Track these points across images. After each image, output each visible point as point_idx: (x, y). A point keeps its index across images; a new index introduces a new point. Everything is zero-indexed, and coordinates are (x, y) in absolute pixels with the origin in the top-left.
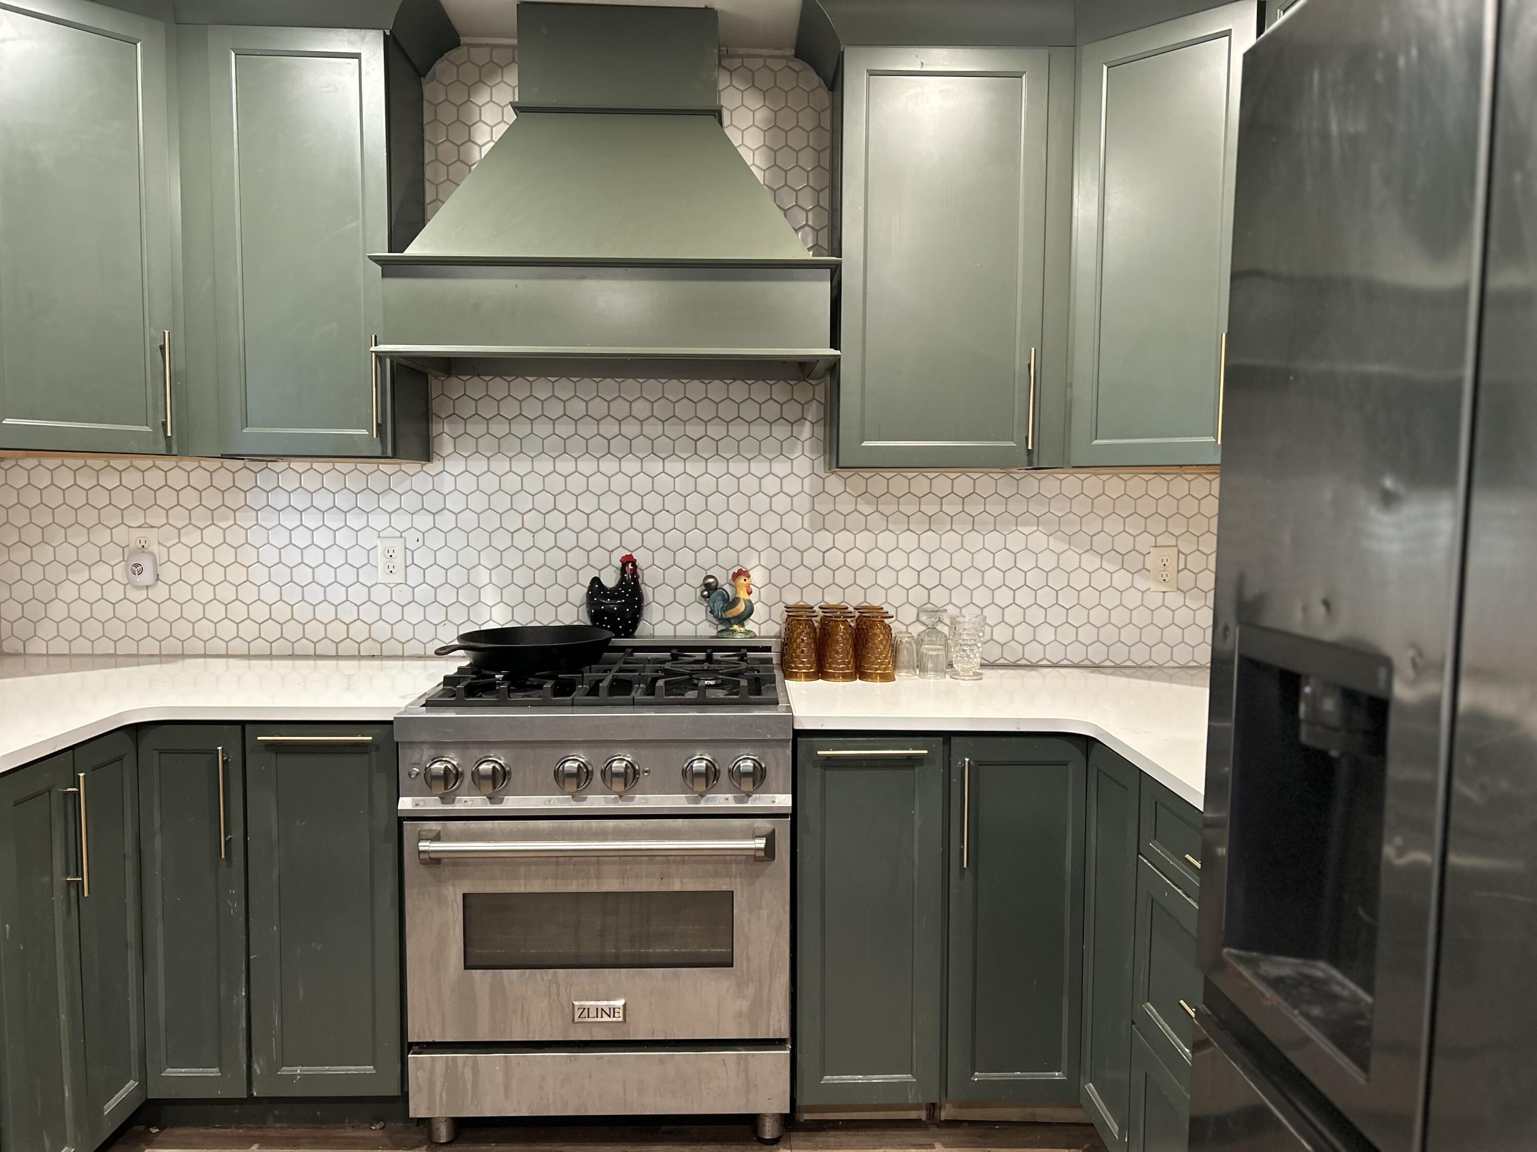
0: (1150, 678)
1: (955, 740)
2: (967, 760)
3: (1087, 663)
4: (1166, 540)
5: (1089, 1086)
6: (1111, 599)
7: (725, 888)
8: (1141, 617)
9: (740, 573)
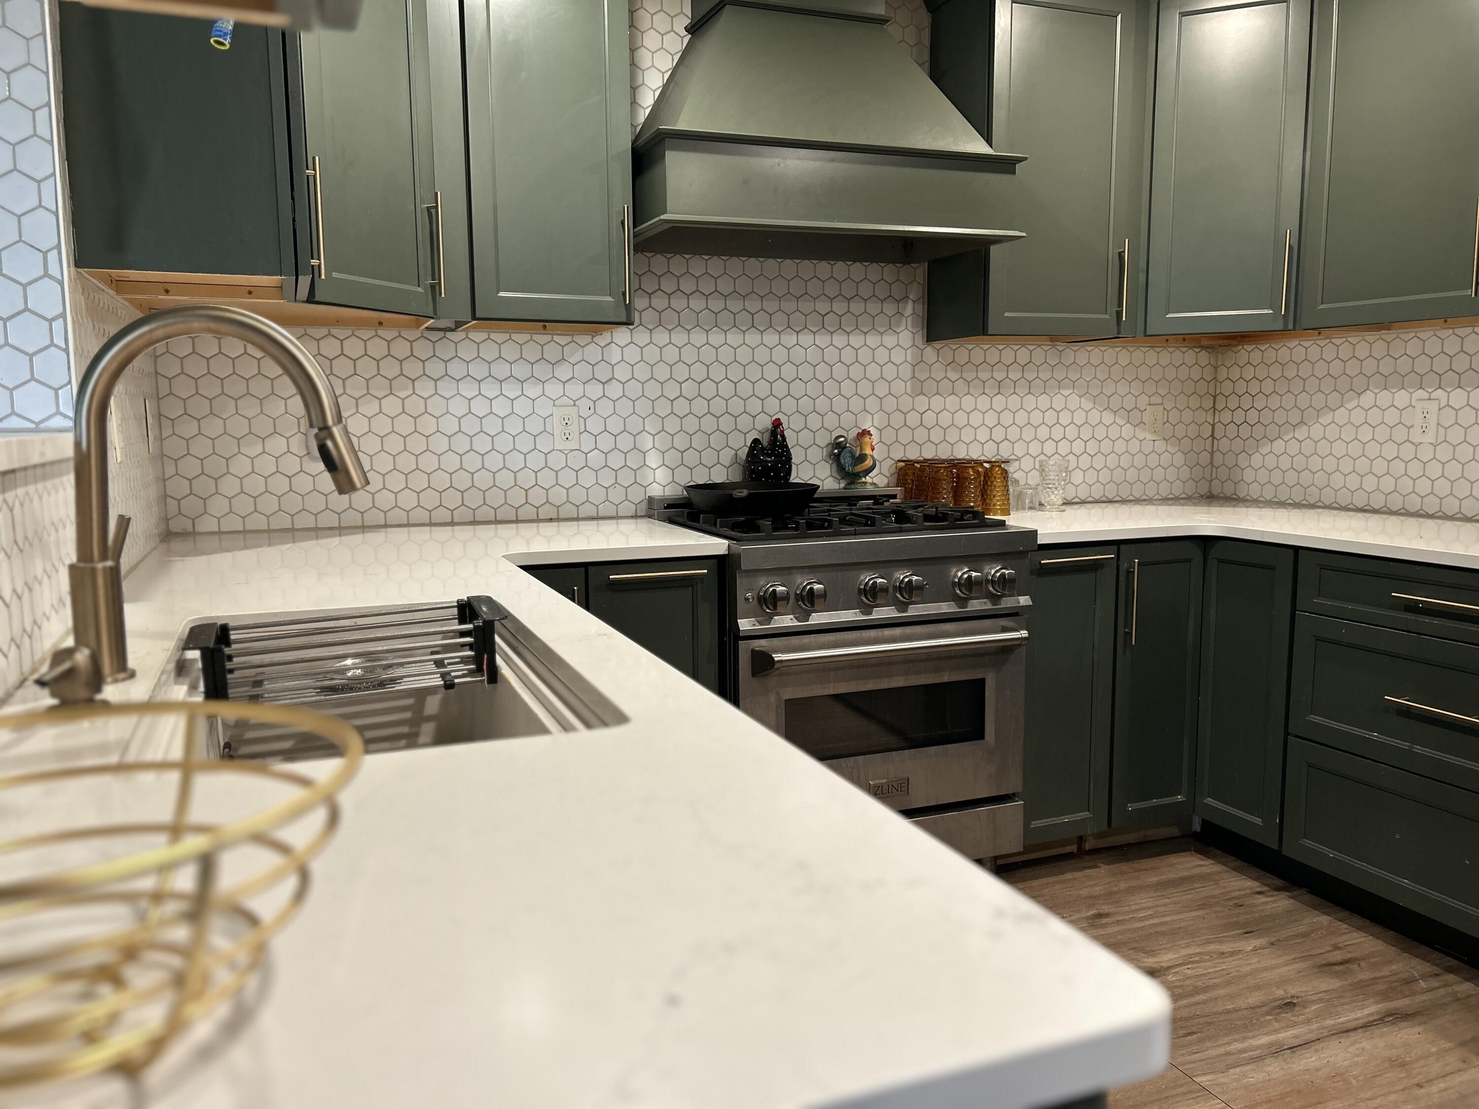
2: (1137, 561)
3: (1104, 499)
4: (1154, 399)
5: (1209, 800)
6: (1120, 446)
7: (980, 676)
8: (1139, 461)
9: (865, 433)
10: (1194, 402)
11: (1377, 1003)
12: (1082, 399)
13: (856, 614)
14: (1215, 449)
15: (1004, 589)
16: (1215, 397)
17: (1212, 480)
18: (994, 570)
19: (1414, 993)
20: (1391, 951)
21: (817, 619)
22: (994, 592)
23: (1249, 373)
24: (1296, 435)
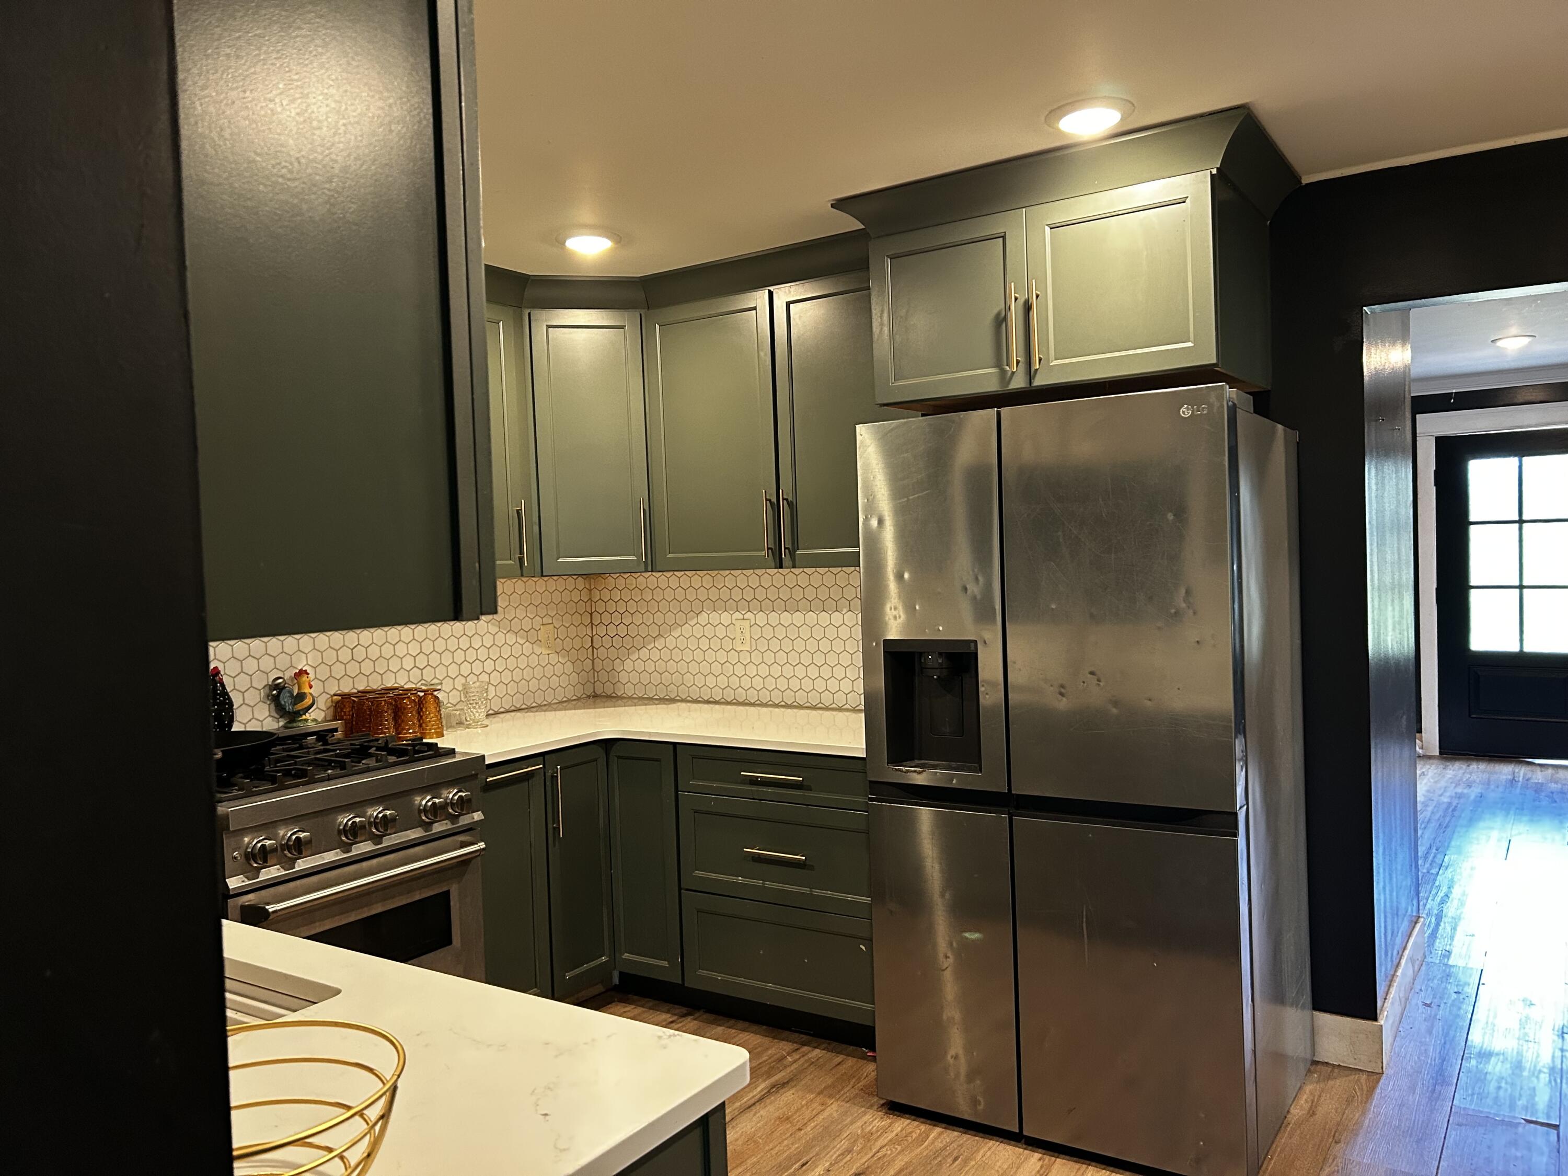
0: (555, 710)
1: (547, 757)
2: (559, 767)
3: (513, 708)
4: (547, 620)
5: (626, 956)
6: (523, 663)
7: (445, 889)
8: (538, 672)
9: (302, 673)
10: (577, 619)
11: (765, 1081)
12: (489, 624)
13: (337, 853)
14: (595, 657)
15: (462, 810)
16: (591, 614)
17: (595, 682)
18: (452, 794)
19: (785, 1067)
20: (766, 1041)
21: (302, 865)
22: (453, 813)
23: (617, 596)
24: (656, 645)
